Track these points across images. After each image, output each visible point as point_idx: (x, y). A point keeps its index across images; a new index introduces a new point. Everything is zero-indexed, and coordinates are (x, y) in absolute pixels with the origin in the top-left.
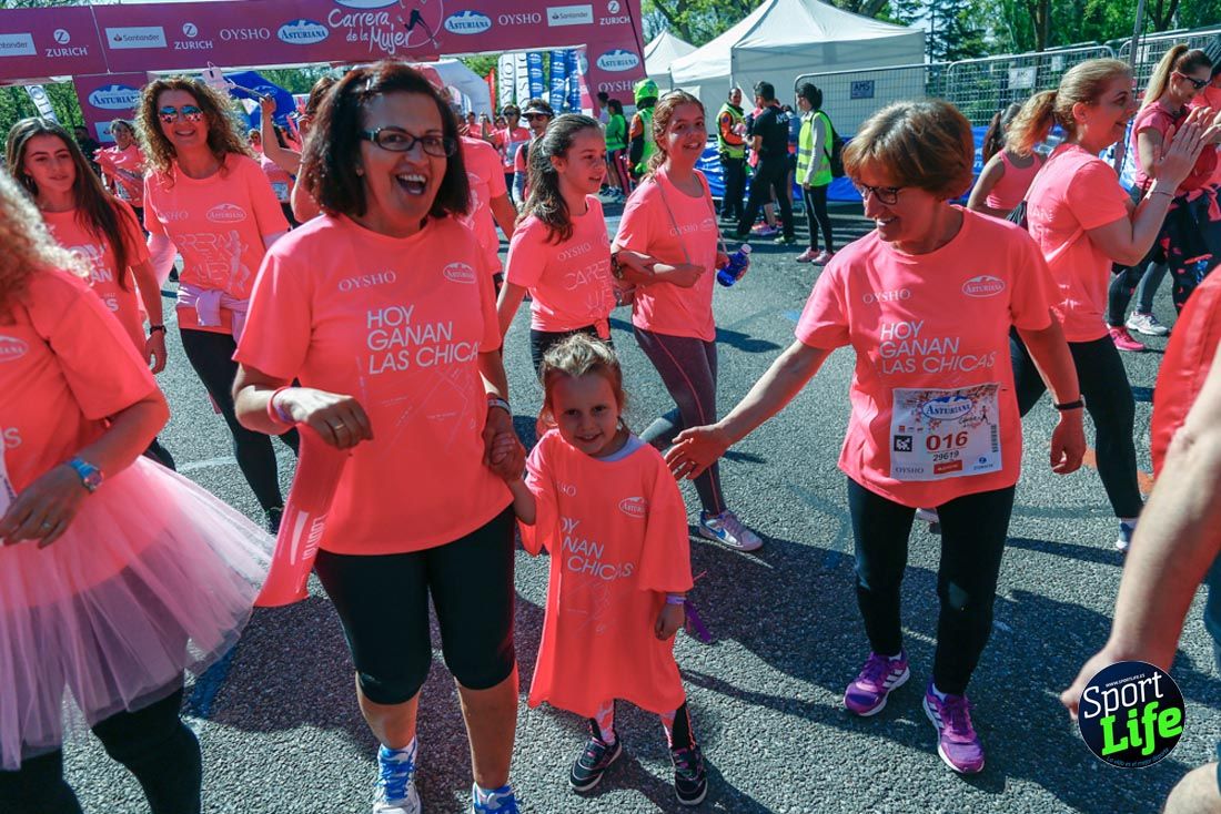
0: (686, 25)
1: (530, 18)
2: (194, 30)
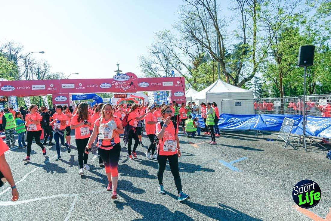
0: (196, 87)
1: (158, 84)
2: (81, 85)
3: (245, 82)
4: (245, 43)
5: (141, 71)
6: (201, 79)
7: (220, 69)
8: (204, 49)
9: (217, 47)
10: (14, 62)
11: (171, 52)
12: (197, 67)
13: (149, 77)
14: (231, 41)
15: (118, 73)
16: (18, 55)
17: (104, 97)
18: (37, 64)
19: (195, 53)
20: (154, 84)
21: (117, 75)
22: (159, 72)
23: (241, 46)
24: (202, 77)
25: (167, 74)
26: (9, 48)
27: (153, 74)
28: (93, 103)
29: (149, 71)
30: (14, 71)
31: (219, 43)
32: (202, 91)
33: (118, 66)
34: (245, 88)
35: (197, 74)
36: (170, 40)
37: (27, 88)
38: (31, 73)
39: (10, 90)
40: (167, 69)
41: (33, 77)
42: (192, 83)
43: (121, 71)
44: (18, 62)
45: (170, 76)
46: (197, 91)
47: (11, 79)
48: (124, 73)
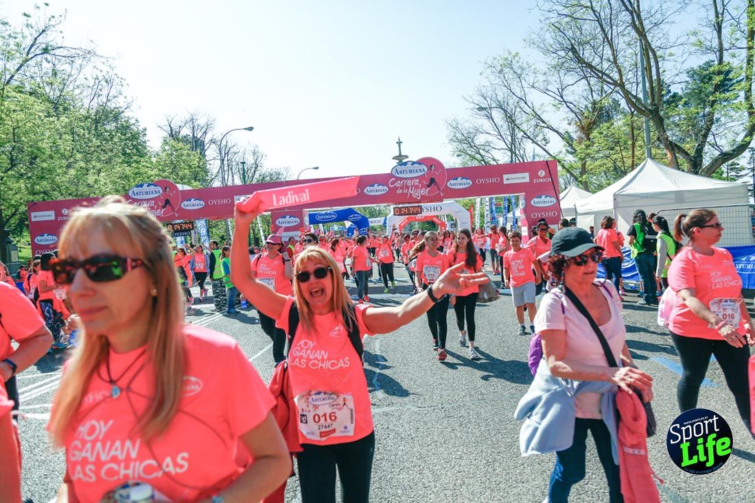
3: (723, 163)
4: (720, 63)
5: (452, 154)
6: (599, 162)
7: (652, 134)
8: (606, 87)
9: (640, 79)
11: (522, 104)
12: (588, 135)
13: (471, 166)
14: (681, 60)
15: (401, 161)
16: (206, 138)
17: (372, 216)
20: (482, 181)
22: (493, 152)
23: (712, 69)
24: (602, 157)
25: (513, 157)
26: (191, 126)
27: (480, 158)
28: (350, 230)
29: (469, 152)
30: (202, 171)
31: (648, 69)
32: (602, 191)
33: (400, 146)
34: (721, 178)
35: (589, 151)
36: (520, 76)
37: (225, 201)
38: (230, 172)
39: (196, 208)
42: (577, 173)
43: (406, 156)
44: (207, 153)
45: (521, 161)
46: (589, 192)
47: (197, 185)
48: (415, 160)
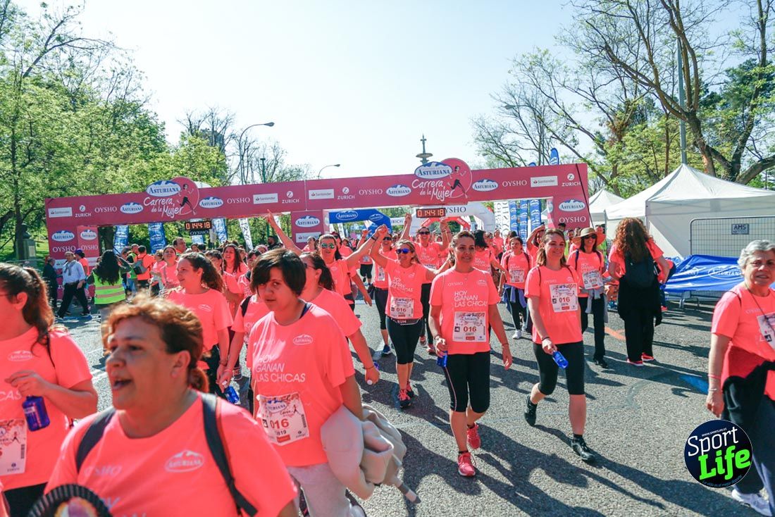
0: (617, 186)
1: (521, 183)
2: (348, 190)
3: (763, 169)
4: (764, 63)
5: (477, 152)
6: (630, 165)
7: (687, 136)
8: (640, 87)
9: (677, 79)
10: (220, 149)
11: (552, 103)
12: (620, 137)
13: (497, 167)
16: (226, 132)
18: (260, 150)
19: (615, 100)
20: (508, 183)
21: (425, 166)
22: (520, 152)
23: (753, 70)
24: (634, 160)
25: (542, 158)
27: (507, 158)
29: (495, 152)
30: (221, 167)
31: (685, 68)
32: (635, 196)
33: (424, 144)
34: (760, 186)
35: (621, 154)
36: (550, 75)
37: (244, 200)
38: (250, 168)
39: (216, 206)
40: (540, 143)
41: (253, 176)
42: (607, 176)
43: (431, 155)
44: (226, 149)
45: (549, 161)
46: (621, 196)
47: (216, 182)
48: (440, 160)
